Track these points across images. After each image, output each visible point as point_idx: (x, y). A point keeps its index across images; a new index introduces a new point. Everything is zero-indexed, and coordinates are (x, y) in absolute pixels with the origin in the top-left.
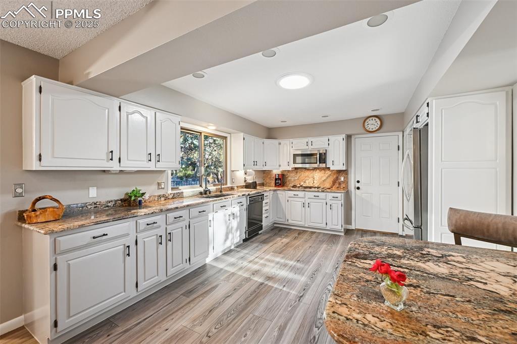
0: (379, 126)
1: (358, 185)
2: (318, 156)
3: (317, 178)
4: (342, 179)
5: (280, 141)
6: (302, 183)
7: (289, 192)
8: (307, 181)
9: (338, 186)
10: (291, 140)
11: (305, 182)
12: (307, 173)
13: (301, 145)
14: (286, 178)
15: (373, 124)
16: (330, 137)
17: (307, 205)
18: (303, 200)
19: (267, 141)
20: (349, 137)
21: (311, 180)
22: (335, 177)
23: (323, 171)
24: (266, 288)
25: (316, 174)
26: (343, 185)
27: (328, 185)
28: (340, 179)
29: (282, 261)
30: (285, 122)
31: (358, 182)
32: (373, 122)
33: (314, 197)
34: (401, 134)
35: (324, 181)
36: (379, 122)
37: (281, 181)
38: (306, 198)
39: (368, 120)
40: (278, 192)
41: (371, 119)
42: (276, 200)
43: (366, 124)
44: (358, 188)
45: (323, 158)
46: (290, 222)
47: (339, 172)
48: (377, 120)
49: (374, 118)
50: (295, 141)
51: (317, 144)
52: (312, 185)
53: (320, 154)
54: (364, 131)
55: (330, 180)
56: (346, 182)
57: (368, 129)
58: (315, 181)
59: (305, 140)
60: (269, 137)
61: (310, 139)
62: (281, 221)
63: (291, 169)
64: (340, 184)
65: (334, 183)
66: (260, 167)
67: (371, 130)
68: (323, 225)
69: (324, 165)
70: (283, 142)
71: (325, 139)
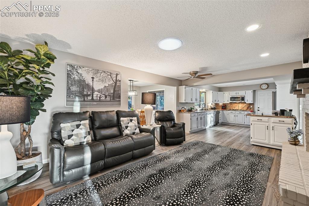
1: (258, 109)
2: (241, 98)
3: (240, 106)
4: (251, 107)
5: (224, 92)
6: (234, 108)
7: (229, 111)
8: (236, 108)
10: (229, 92)
12: (236, 104)
13: (234, 94)
14: (227, 106)
15: (265, 87)
16: (246, 91)
17: (236, 116)
18: (235, 114)
19: (219, 93)
20: (254, 91)
21: (238, 107)
22: (248, 106)
23: (243, 104)
27: (245, 109)
31: (259, 108)
33: (239, 113)
35: (243, 107)
36: (267, 86)
37: (224, 107)
39: (262, 85)
40: (224, 111)
42: (223, 114)
43: (261, 86)
44: (259, 110)
45: (243, 99)
46: (229, 122)
47: (250, 104)
48: (266, 85)
49: (265, 84)
50: (231, 92)
51: (241, 93)
52: (238, 109)
53: (242, 97)
54: (260, 89)
55: (246, 107)
56: (253, 108)
59: (235, 92)
60: (219, 91)
61: (237, 92)
62: (225, 122)
63: (229, 103)
64: (250, 108)
65: (248, 108)
66: (216, 102)
67: (263, 89)
68: (243, 123)
69: (243, 102)
70: (225, 93)
71: (244, 92)
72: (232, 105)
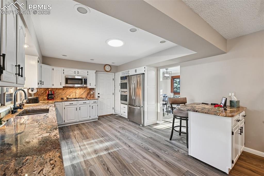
0: (110, 69)
1: (99, 95)
2: (83, 80)
3: (78, 92)
4: (92, 93)
5: (53, 67)
6: (68, 96)
7: (66, 102)
8: (71, 95)
9: (89, 96)
10: (63, 68)
11: (70, 95)
12: (71, 90)
13: (72, 72)
14: (55, 93)
15: (108, 68)
16: (88, 71)
18: (76, 106)
19: (44, 66)
21: (74, 94)
22: (88, 91)
23: (82, 89)
25: (78, 91)
26: (92, 96)
27: (84, 96)
28: (91, 93)
31: (99, 94)
32: (108, 67)
33: (84, 104)
34: (114, 74)
35: (82, 94)
37: (52, 95)
38: (78, 105)
39: (106, 66)
41: (107, 66)
43: (105, 68)
44: (99, 97)
45: (85, 82)
47: (91, 89)
48: (109, 67)
49: (108, 66)
50: (66, 70)
51: (81, 73)
52: (75, 97)
54: (104, 71)
55: (86, 94)
56: (94, 94)
57: (106, 70)
58: (76, 95)
59: (74, 70)
61: (77, 70)
63: (62, 87)
64: (91, 95)
65: (88, 94)
67: (107, 71)
69: (85, 85)
70: (55, 68)
71: (86, 71)
72: (65, 91)
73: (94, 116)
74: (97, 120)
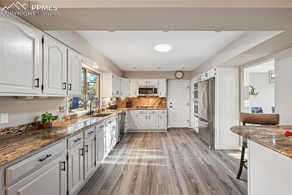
0: (182, 76)
1: (171, 105)
2: (153, 89)
3: (150, 102)
4: (164, 102)
5: (130, 79)
6: (142, 105)
7: (137, 110)
8: (145, 104)
9: (161, 106)
10: (137, 80)
11: (144, 104)
12: (145, 99)
13: (144, 83)
14: (133, 102)
15: (179, 75)
16: (159, 80)
17: (148, 118)
18: (146, 115)
19: (123, 79)
20: (167, 80)
21: (147, 103)
22: (160, 101)
23: (154, 98)
24: (152, 167)
25: (150, 100)
26: (164, 106)
28: (163, 102)
29: (149, 150)
30: (137, 68)
31: (171, 103)
32: (180, 74)
33: (153, 113)
34: (189, 81)
35: (154, 103)
36: (182, 74)
37: (129, 103)
38: (148, 114)
39: (177, 73)
40: (130, 111)
41: (178, 72)
42: (130, 114)
43: (177, 74)
44: (171, 107)
45: (156, 91)
46: (138, 128)
47: (162, 99)
48: (181, 73)
49: (180, 72)
50: (139, 80)
51: (152, 83)
52: (148, 106)
53: (154, 88)
55: (158, 102)
56: (166, 104)
57: (177, 77)
58: (150, 104)
59: (145, 80)
60: (123, 77)
61: (148, 80)
62: (133, 128)
63: (137, 97)
64: (163, 105)
65: (160, 104)
66: (118, 96)
67: (178, 78)
68: (157, 128)
69: (156, 95)
70: (132, 80)
71: (156, 80)
72: (140, 100)
73: (163, 126)
74: (166, 131)
